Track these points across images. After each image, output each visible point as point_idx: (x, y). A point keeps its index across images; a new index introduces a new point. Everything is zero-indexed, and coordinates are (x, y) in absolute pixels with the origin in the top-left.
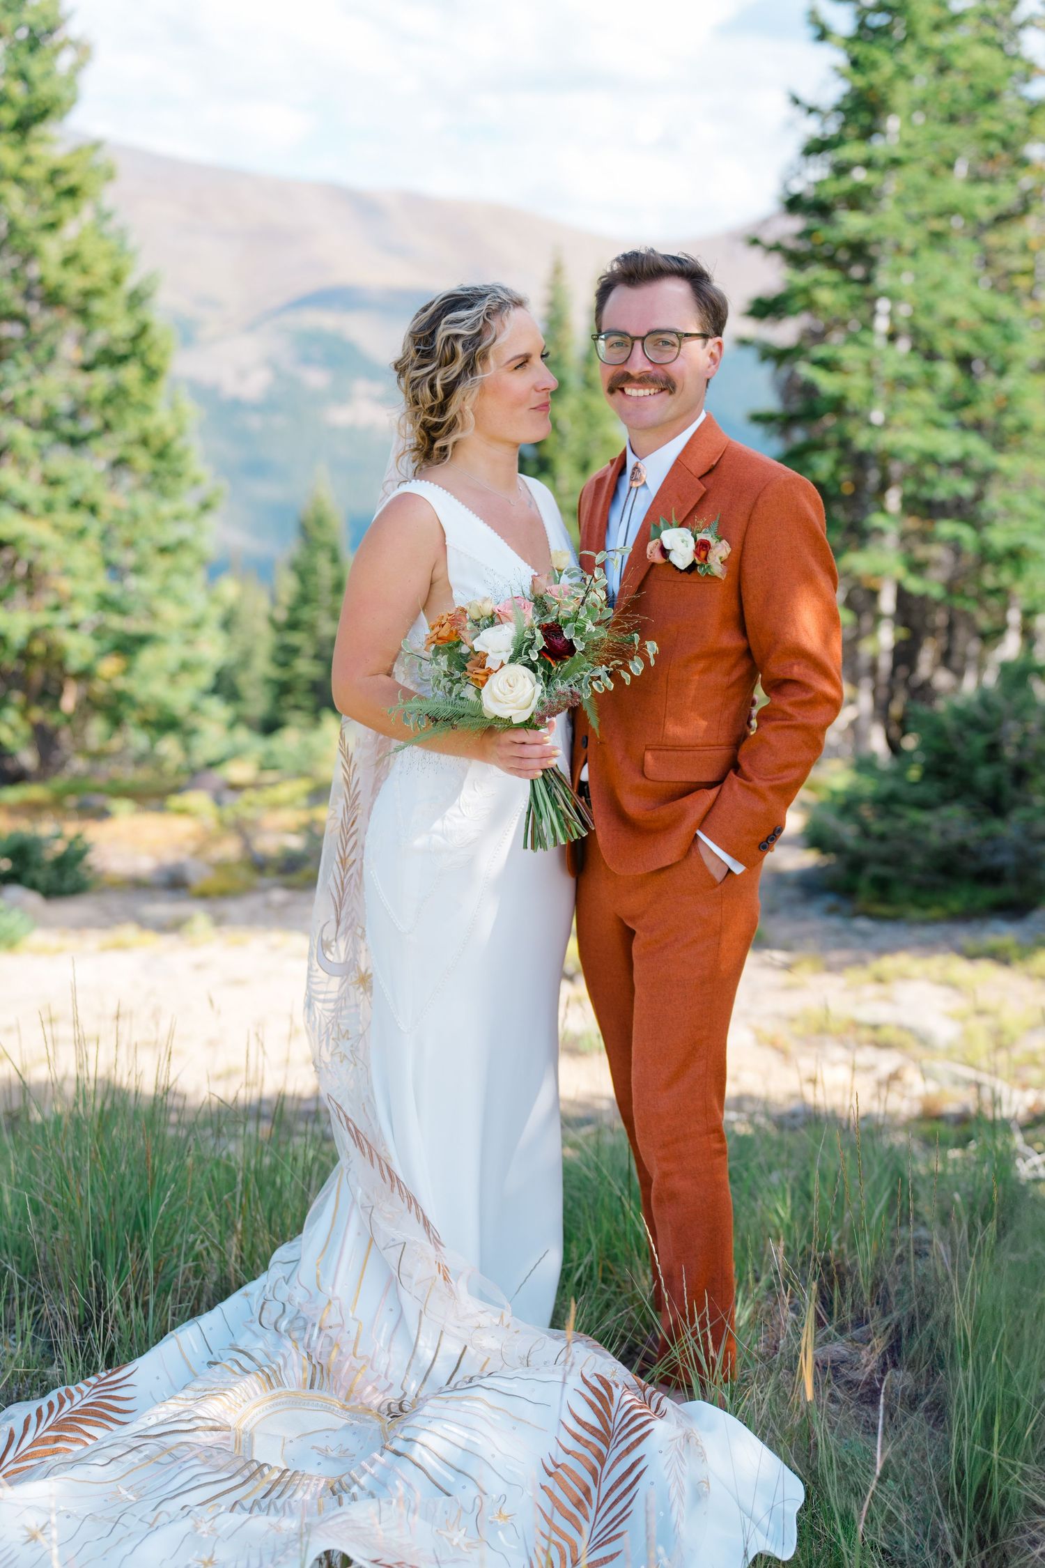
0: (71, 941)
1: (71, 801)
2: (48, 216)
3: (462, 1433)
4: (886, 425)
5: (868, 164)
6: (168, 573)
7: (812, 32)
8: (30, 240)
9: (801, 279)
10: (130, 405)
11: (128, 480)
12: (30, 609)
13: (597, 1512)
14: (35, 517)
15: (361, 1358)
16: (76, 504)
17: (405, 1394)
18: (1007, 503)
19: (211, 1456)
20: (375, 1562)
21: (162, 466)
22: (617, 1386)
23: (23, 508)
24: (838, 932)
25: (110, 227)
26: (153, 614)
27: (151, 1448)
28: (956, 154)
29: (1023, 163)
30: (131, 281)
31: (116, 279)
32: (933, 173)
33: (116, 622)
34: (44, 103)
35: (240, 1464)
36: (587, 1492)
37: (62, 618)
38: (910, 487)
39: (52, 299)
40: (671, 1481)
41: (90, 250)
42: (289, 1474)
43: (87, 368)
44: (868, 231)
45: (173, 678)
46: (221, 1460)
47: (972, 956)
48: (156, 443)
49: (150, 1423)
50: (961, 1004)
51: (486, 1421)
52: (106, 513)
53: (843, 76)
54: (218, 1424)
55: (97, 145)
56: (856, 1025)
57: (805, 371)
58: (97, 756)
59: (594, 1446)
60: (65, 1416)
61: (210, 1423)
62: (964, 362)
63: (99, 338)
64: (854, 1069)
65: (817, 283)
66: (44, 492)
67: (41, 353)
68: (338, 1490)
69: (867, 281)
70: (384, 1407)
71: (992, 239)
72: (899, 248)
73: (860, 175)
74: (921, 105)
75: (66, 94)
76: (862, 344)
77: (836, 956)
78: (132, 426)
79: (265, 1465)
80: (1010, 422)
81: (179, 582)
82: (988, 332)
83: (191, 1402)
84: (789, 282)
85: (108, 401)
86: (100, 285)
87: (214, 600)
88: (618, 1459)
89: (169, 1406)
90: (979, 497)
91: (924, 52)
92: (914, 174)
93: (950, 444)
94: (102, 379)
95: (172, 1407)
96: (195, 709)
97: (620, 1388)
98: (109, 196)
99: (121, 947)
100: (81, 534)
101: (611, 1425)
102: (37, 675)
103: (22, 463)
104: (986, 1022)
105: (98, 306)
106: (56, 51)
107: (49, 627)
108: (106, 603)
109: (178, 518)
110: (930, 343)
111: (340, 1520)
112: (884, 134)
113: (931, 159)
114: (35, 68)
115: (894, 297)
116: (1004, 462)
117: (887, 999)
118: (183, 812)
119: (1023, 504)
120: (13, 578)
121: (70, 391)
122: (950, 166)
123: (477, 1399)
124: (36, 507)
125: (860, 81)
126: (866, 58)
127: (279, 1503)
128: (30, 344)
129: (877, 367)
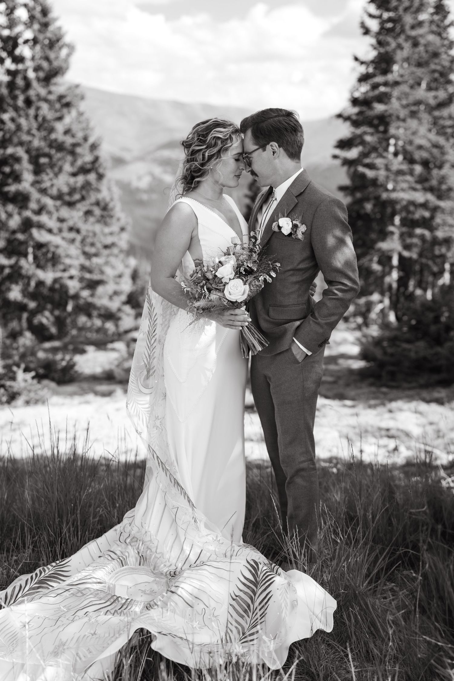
0: (67, 401)
1: (71, 347)
2: (58, 115)
3: (198, 583)
4: (394, 190)
5: (386, 84)
6: (108, 256)
7: (362, 31)
8: (51, 124)
9: (359, 131)
10: (92, 189)
11: (92, 219)
12: (54, 271)
13: (253, 614)
14: (55, 234)
15: (159, 553)
16: (71, 229)
17: (177, 568)
18: (444, 220)
19: (98, 594)
20: (160, 633)
21: (105, 213)
22: (261, 564)
23: (50, 231)
24: (374, 393)
25: (82, 118)
26: (102, 272)
27: (74, 590)
28: (421, 79)
29: (449, 82)
30: (91, 140)
31: (85, 139)
32: (412, 87)
33: (88, 276)
34: (56, 69)
35: (109, 597)
36: (249, 606)
37: (66, 275)
38: (404, 214)
39: (60, 147)
40: (282, 601)
41: (75, 128)
42: (129, 600)
43: (74, 175)
44: (386, 111)
45: (111, 298)
46: (102, 595)
47: (428, 401)
48: (102, 204)
49: (74, 580)
50: (423, 420)
51: (208, 578)
52: (83, 233)
53: (375, 48)
54: (101, 581)
55: (77, 86)
56: (380, 429)
57: (361, 169)
58: (81, 329)
59: (251, 588)
60: (42, 578)
61: (99, 581)
62: (425, 164)
63: (79, 163)
64: (378, 446)
65: (365, 133)
66: (58, 225)
67: (56, 169)
68: (148, 607)
69: (386, 131)
70: (168, 573)
71: (437, 113)
72: (398, 118)
73: (382, 89)
74: (407, 60)
75: (64, 65)
76: (384, 157)
77: (372, 402)
78: (93, 197)
79: (119, 597)
80: (444, 187)
81: (112, 260)
82: (435, 151)
83: (91, 571)
84: (353, 133)
85: (83, 187)
86: (79, 141)
87: (127, 266)
88: (261, 593)
89: (83, 573)
90: (432, 218)
91: (408, 38)
92: (404, 88)
93: (420, 197)
94: (80, 179)
95: (83, 574)
96: (119, 310)
97: (262, 564)
98: (83, 106)
99: (87, 402)
100: (73, 241)
101: (258, 579)
102: (57, 296)
103: (49, 213)
104: (434, 427)
105: (79, 150)
106: (60, 48)
107: (61, 278)
108: (83, 268)
109: (111, 234)
110: (411, 156)
111: (145, 616)
112: (392, 72)
113: (411, 82)
114: (52, 55)
115: (397, 138)
116: (442, 204)
117: (393, 419)
118: (113, 350)
119: (450, 220)
120: (47, 259)
121: (68, 185)
122: (419, 84)
123: (204, 570)
124: (55, 231)
125: (382, 50)
126: (385, 41)
127: (125, 611)
128: (52, 166)
129: (389, 167)
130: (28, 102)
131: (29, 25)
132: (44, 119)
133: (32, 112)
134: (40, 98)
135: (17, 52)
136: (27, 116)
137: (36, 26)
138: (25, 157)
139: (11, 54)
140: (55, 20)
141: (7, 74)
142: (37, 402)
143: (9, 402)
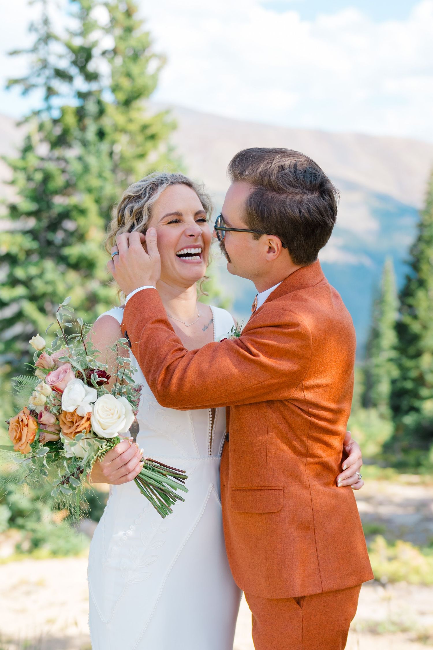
2: (139, 151)
8: (130, 163)
25: (174, 155)
34: (140, 89)
98: (175, 138)
106: (147, 61)
114: (135, 70)
130: (101, 134)
131: (108, 30)
132: (122, 158)
133: (104, 147)
134: (117, 129)
135: (91, 67)
136: (98, 153)
137: (118, 31)
138: (93, 208)
139: (83, 69)
140: (142, 22)
141: (77, 97)
142: (67, 553)
143: (30, 551)
